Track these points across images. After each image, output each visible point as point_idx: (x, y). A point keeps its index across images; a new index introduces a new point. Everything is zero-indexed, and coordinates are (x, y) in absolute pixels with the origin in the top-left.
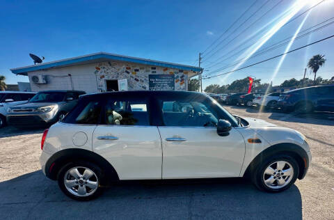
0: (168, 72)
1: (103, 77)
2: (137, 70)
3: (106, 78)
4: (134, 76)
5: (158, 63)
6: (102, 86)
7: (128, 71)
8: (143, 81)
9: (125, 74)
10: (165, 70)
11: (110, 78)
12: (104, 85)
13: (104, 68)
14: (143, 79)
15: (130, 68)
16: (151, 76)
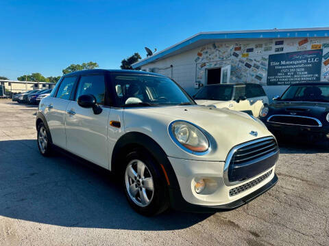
0: (308, 47)
1: (204, 64)
2: (251, 50)
3: (208, 66)
4: (244, 59)
5: (285, 33)
6: (201, 78)
7: (237, 52)
8: (258, 67)
9: (233, 57)
10: (301, 44)
11: (213, 66)
12: (204, 77)
13: (207, 52)
14: (258, 64)
15: (239, 49)
16: (272, 58)
